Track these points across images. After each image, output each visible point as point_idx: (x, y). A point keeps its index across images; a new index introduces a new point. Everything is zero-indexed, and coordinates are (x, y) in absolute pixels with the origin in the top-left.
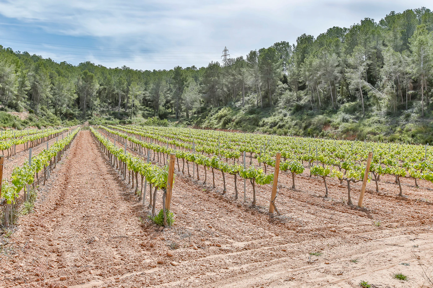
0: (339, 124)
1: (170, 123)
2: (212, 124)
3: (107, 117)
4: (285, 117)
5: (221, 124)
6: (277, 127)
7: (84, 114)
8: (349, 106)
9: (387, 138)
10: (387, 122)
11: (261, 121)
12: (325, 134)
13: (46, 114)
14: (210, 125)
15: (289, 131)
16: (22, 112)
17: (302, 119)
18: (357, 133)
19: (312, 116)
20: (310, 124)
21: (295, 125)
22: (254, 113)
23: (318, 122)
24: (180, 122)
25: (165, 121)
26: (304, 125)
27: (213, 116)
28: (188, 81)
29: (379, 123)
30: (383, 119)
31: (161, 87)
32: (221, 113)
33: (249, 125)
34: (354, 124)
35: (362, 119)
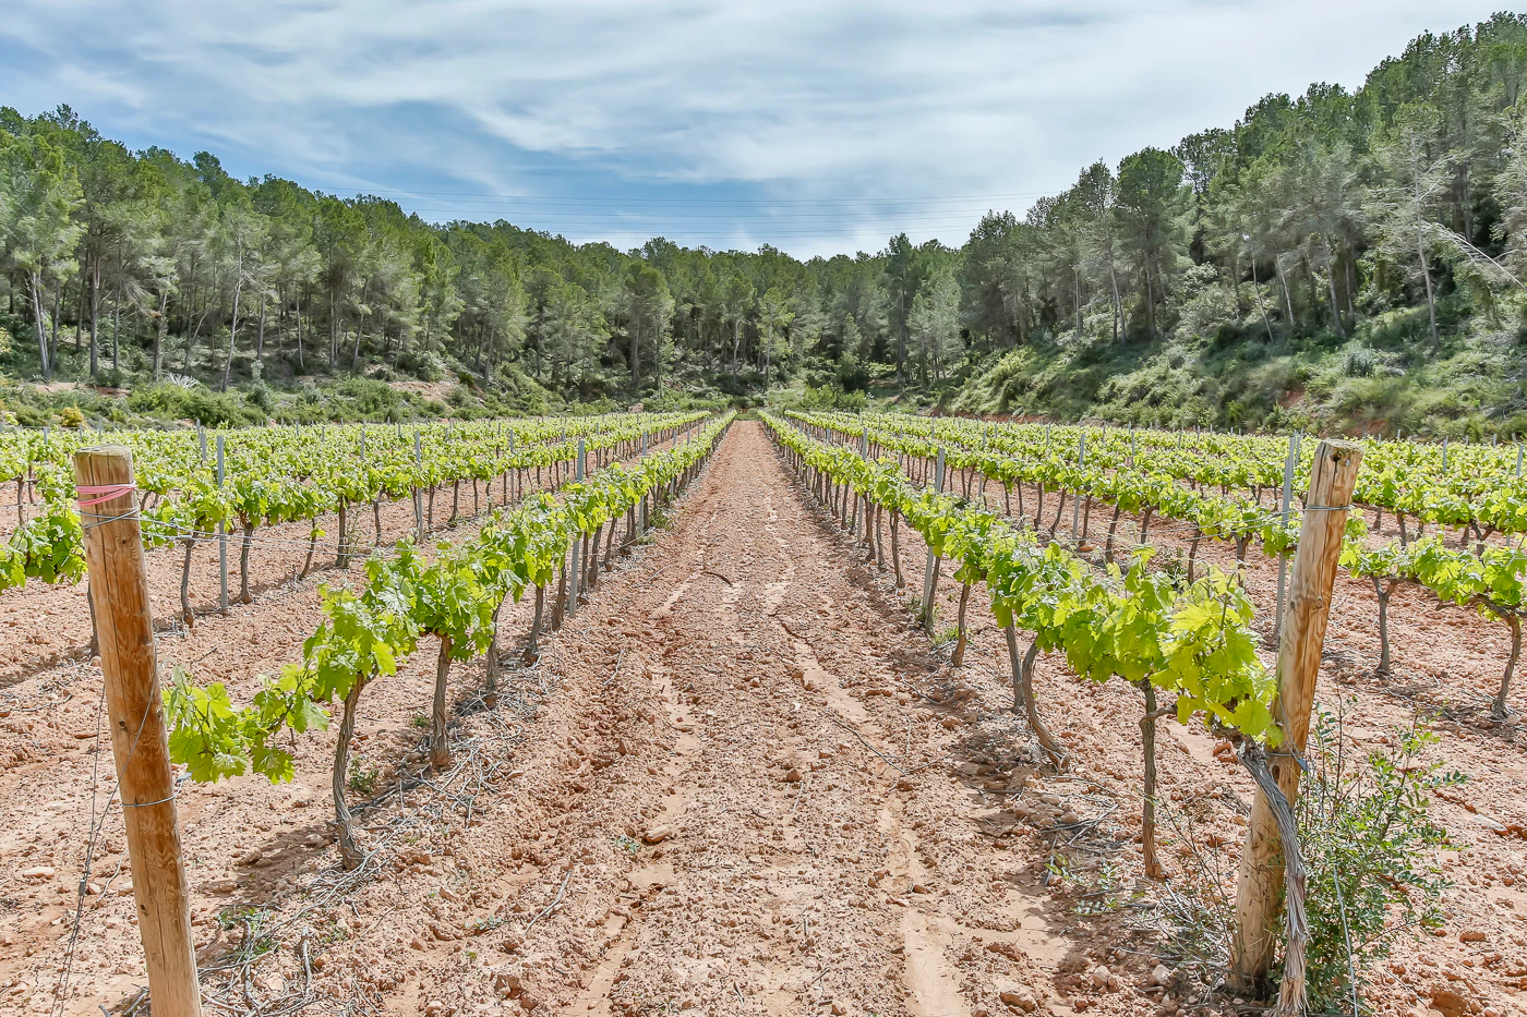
0: (1333, 383)
1: (871, 403)
2: (976, 401)
3: (699, 390)
4: (1174, 368)
5: (999, 398)
6: (1145, 401)
7: (635, 384)
8: (1395, 320)
9: (1499, 426)
10: (1513, 368)
11: (1106, 383)
12: (1282, 421)
13: (513, 384)
14: (972, 403)
15: (1177, 411)
16: (437, 381)
17: (1222, 371)
18: (1390, 414)
19: (1256, 359)
20: (1243, 387)
21: (1198, 393)
22: (1097, 362)
23: (1269, 380)
24: (902, 397)
25: (859, 395)
26: (1222, 390)
27: (985, 376)
28: (933, 277)
29: (1483, 373)
30: (1498, 360)
31: (862, 299)
32: (1005, 364)
33: (1073, 398)
34: (1389, 382)
35: (1422, 362)
